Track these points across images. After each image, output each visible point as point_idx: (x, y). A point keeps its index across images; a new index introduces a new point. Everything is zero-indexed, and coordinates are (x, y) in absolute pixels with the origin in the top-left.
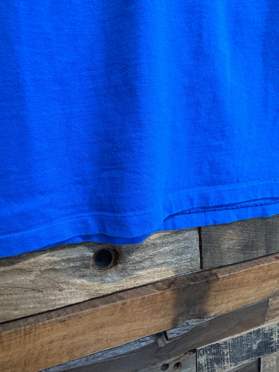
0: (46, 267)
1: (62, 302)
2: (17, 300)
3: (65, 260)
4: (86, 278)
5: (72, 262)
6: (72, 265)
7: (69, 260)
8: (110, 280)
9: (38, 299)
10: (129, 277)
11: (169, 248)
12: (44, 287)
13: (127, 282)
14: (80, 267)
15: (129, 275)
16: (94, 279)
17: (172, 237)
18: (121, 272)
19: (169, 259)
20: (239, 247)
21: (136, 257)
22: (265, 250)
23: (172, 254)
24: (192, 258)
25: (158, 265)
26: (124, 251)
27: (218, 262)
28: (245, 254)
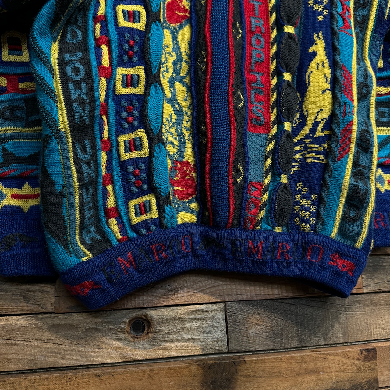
0: (90, 326)
1: (99, 359)
2: (65, 350)
3: (106, 322)
4: (121, 341)
6: (110, 327)
8: (141, 347)
9: (81, 353)
10: (158, 347)
11: (197, 325)
12: (87, 343)
13: (156, 351)
16: (128, 343)
17: (199, 314)
18: (152, 341)
19: (196, 335)
20: (267, 334)
21: (165, 329)
22: (297, 341)
23: (199, 331)
24: (219, 338)
25: (185, 340)
26: (155, 321)
27: (246, 346)
28: (274, 342)
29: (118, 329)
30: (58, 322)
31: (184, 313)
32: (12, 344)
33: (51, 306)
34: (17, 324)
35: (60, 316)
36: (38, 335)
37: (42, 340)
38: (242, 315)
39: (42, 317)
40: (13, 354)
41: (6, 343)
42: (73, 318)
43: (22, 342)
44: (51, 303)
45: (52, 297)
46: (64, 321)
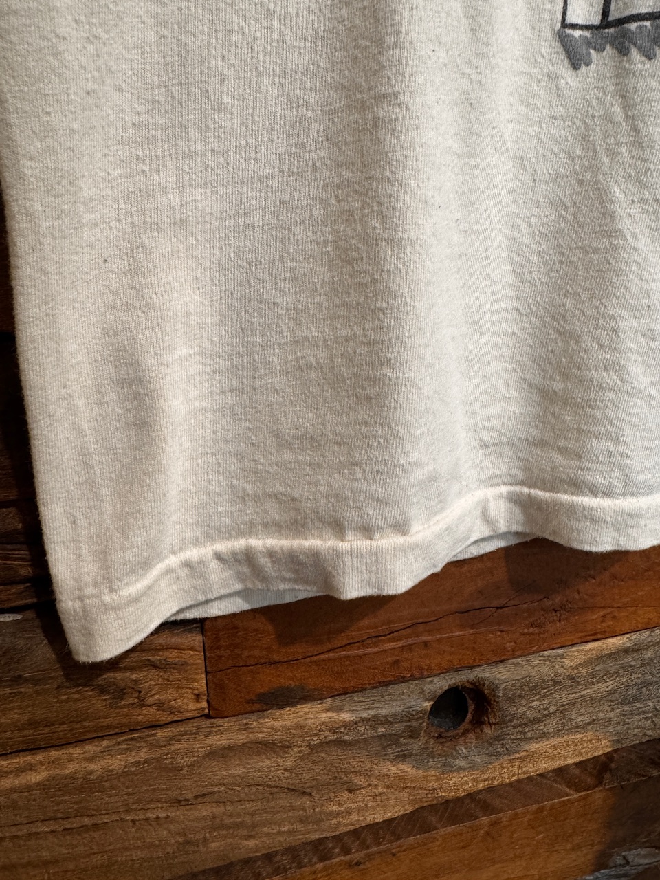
0: (322, 737)
1: (354, 818)
2: (252, 815)
3: (369, 720)
4: (410, 761)
5: (382, 724)
6: (381, 730)
7: (376, 721)
8: (463, 764)
9: (301, 812)
10: (506, 758)
11: (607, 687)
12: (315, 783)
13: (503, 768)
14: (399, 736)
15: (510, 752)
16: (428, 762)
17: (617, 660)
18: (491, 744)
19: (604, 712)
21: (529, 709)
23: (612, 701)
26: (503, 695)
29: (401, 733)
30: (226, 743)
31: (581, 664)
32: (85, 828)
33: (198, 702)
34: (92, 772)
35: (227, 724)
36: (167, 789)
37: (180, 801)
39: (170, 734)
40: (94, 854)
41: (65, 830)
42: (269, 723)
43: (114, 817)
44: (196, 692)
45: (196, 677)
46: (240, 737)
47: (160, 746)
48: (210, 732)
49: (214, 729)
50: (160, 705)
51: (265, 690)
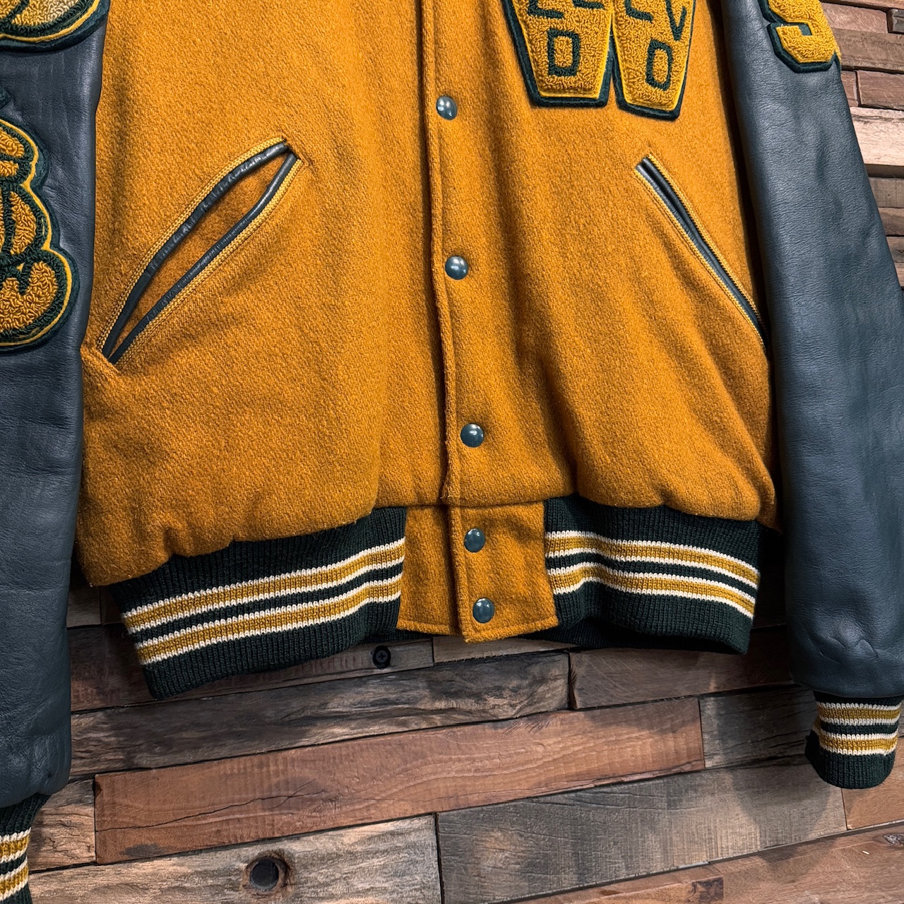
0: (169, 883)
3: (201, 872)
5: (210, 877)
6: (210, 882)
7: (204, 874)
11: (380, 862)
14: (223, 887)
17: (385, 842)
19: (381, 882)
20: (518, 866)
21: (319, 875)
22: (574, 874)
23: (386, 873)
24: (424, 883)
25: (359, 892)
26: (298, 862)
27: (476, 893)
28: (531, 880)
29: (225, 885)
30: (105, 882)
31: (356, 843)
33: (89, 852)
35: (108, 869)
38: (469, 834)
39: (71, 874)
42: (135, 871)
44: (88, 845)
45: (88, 833)
46: (115, 879)
47: (64, 882)
48: (96, 874)
49: (99, 873)
50: (65, 852)
51: (132, 846)
